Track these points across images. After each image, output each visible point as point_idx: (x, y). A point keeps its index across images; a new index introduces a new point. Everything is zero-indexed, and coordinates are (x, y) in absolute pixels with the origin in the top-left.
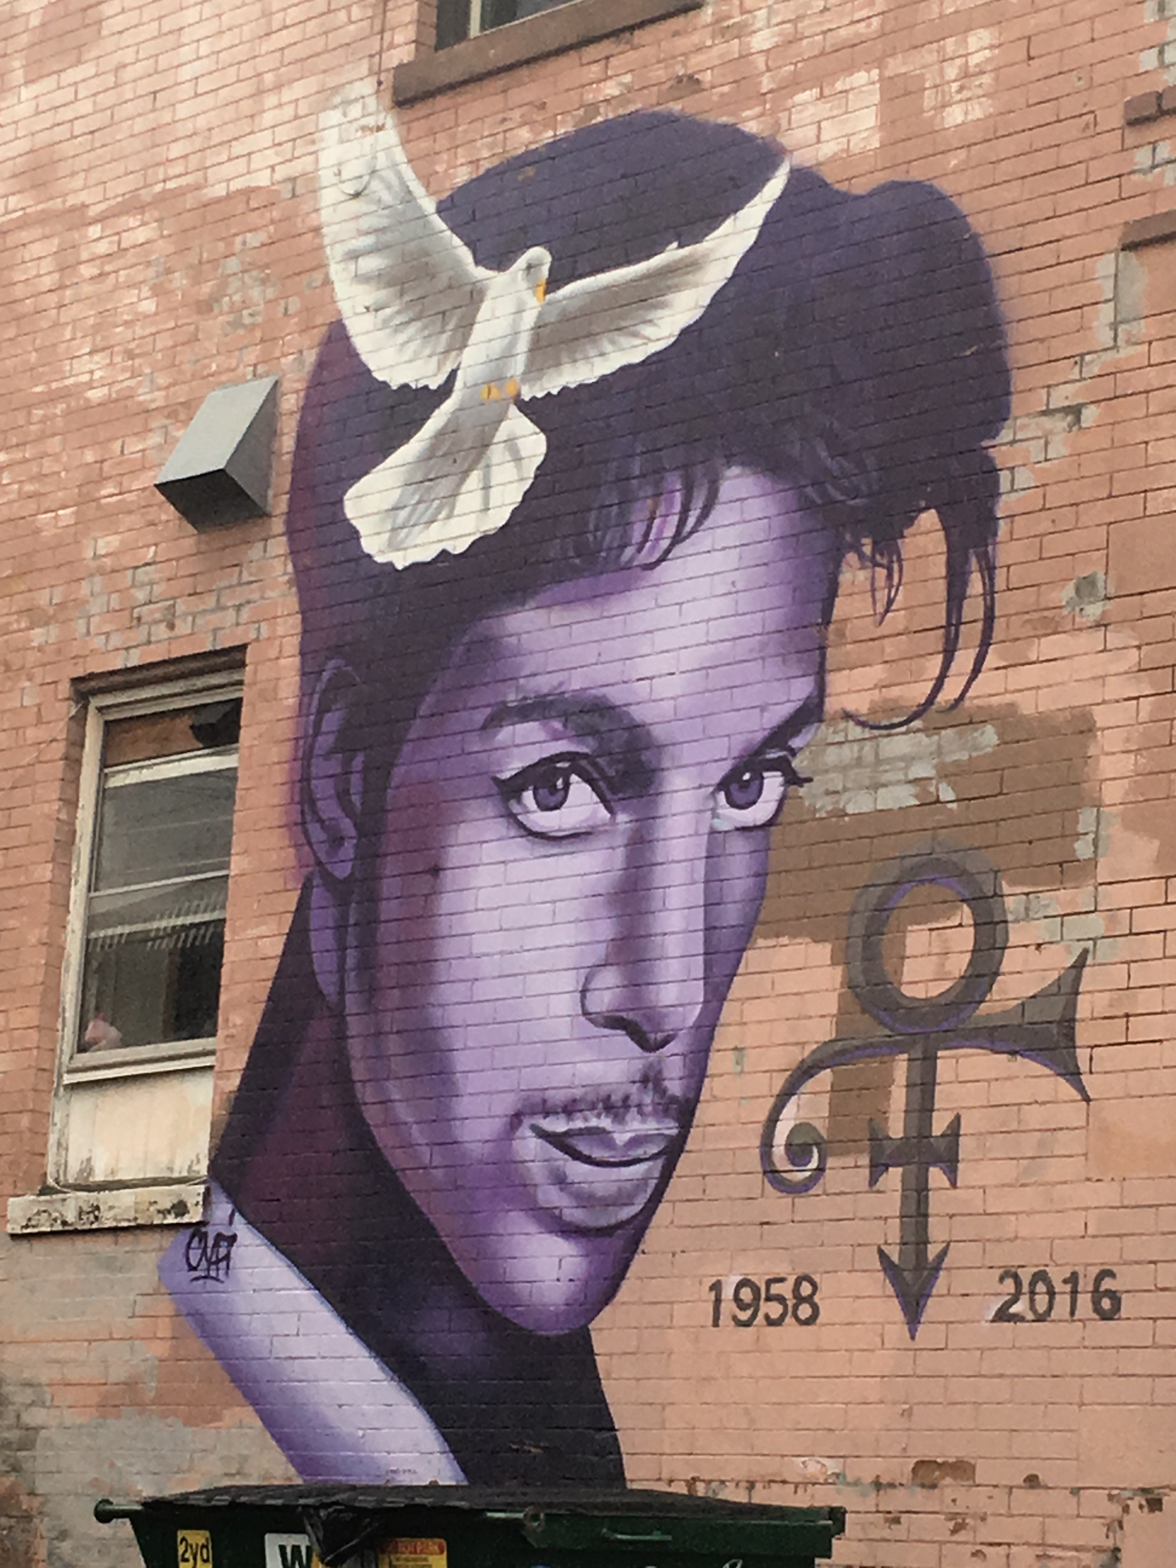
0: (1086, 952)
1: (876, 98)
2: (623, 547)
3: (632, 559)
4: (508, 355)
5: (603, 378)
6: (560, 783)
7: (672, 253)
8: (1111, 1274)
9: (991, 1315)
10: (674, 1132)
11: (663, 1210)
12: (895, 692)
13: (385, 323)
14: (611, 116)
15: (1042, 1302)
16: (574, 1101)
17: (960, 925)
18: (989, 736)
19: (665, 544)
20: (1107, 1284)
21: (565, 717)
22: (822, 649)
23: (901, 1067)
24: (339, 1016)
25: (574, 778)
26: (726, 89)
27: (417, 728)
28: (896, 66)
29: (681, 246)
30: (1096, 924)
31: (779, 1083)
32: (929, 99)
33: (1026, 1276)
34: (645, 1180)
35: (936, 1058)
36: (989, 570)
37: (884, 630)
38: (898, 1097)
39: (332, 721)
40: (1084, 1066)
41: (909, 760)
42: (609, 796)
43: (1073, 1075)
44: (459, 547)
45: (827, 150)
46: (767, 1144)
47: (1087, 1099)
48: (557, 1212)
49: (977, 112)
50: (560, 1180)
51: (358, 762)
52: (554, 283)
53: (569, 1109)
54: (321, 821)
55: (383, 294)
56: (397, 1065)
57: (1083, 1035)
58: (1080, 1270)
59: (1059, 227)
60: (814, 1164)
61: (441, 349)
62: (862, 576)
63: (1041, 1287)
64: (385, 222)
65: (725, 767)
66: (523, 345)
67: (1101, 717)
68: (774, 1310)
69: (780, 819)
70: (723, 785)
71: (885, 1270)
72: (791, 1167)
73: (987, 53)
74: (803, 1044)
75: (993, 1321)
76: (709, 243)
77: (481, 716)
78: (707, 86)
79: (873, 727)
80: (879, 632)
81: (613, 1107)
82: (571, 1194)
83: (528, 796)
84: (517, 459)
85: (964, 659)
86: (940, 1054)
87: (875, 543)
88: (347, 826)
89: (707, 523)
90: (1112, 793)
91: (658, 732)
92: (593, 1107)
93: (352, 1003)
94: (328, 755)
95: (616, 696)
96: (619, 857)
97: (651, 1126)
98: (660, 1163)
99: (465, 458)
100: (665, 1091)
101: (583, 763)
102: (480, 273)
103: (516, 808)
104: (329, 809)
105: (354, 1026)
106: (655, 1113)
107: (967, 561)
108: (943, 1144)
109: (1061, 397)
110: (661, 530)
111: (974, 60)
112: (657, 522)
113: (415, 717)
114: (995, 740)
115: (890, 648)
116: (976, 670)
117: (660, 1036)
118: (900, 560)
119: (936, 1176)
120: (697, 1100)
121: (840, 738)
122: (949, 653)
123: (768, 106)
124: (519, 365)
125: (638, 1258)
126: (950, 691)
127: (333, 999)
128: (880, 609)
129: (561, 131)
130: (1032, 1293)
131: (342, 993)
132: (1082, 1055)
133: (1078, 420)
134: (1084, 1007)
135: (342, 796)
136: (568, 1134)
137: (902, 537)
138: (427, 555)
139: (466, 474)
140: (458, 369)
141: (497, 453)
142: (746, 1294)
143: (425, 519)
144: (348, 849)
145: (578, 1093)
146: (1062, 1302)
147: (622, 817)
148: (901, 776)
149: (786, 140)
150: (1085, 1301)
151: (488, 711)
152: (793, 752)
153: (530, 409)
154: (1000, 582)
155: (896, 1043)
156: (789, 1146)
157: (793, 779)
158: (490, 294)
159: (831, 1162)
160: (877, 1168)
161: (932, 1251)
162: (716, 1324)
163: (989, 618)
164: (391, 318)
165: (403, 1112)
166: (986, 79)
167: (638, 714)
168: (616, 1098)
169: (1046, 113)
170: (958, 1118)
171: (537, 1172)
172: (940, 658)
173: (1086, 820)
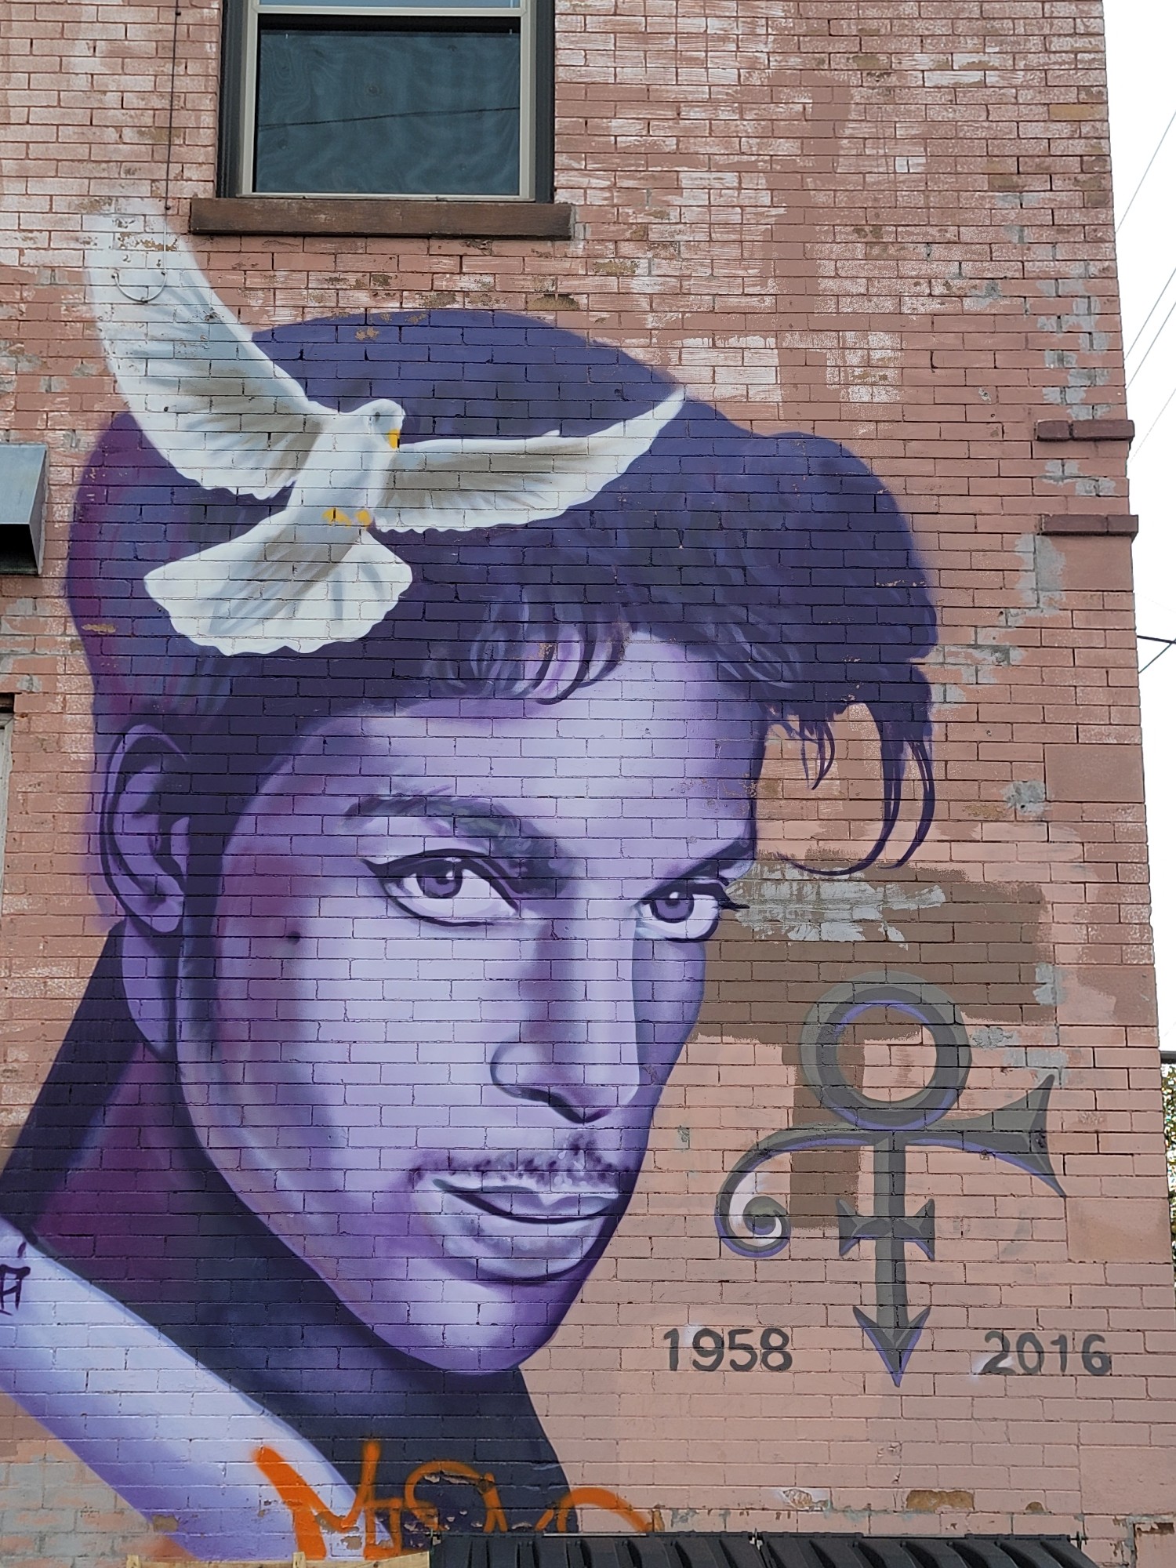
0: (1051, 1079)
1: (776, 362)
2: (513, 680)
3: (525, 692)
4: (356, 487)
5: (477, 531)
6: (450, 875)
7: (551, 439)
8: (1101, 1339)
9: (980, 1368)
10: (614, 1196)
11: (602, 1266)
12: (833, 846)
13: (190, 429)
14: (468, 306)
15: (1031, 1360)
16: (488, 1162)
17: (921, 1044)
18: (938, 895)
19: (564, 686)
20: (1095, 1346)
21: (454, 818)
22: (752, 801)
23: (867, 1157)
24: (170, 1061)
25: (467, 873)
26: (605, 315)
27: (258, 804)
28: (792, 340)
29: (561, 435)
30: (1059, 1057)
31: (733, 1161)
32: (830, 374)
33: (1012, 1338)
34: (580, 1238)
35: (904, 1152)
36: (925, 761)
37: (818, 793)
38: (866, 1182)
39: (144, 783)
40: (1057, 1168)
41: (854, 904)
42: (512, 894)
43: (1049, 1175)
44: (308, 647)
45: (723, 392)
46: (723, 1214)
47: (1064, 1196)
48: (474, 1261)
49: (882, 396)
50: (477, 1234)
51: (181, 825)
52: (408, 435)
53: (482, 1168)
54: (131, 875)
55: (187, 401)
56: (255, 1115)
57: (1053, 1144)
58: (1069, 1335)
59: (973, 505)
60: (777, 1231)
61: (268, 464)
62: (793, 747)
63: (1029, 1346)
64: (183, 336)
65: (651, 885)
66: (376, 481)
67: (1049, 892)
68: (743, 1358)
69: (714, 936)
70: (648, 899)
71: (863, 1327)
72: (751, 1234)
73: (890, 353)
74: (757, 1130)
75: (983, 1373)
76: (596, 440)
77: (346, 804)
78: (584, 307)
79: (812, 871)
80: (813, 794)
81: (536, 1170)
82: (488, 1246)
83: (411, 883)
84: (376, 582)
85: (905, 829)
86: (908, 1148)
87: (803, 722)
88: (170, 884)
89: (612, 675)
90: (1064, 954)
91: (568, 846)
92: (512, 1168)
93: (186, 1051)
94: (138, 814)
95: (515, 807)
96: (530, 949)
97: (585, 1189)
98: (598, 1222)
99: (306, 570)
100: (599, 1160)
101: (479, 861)
102: (315, 407)
103: (395, 891)
104: (144, 865)
105: (189, 1073)
106: (589, 1179)
107: (901, 750)
108: (917, 1225)
109: (986, 637)
110: (559, 672)
111: (876, 355)
112: (553, 666)
113: (257, 793)
114: (943, 899)
115: (825, 809)
116: (919, 839)
117: (589, 1111)
118: (831, 740)
119: (912, 1249)
120: (638, 1170)
121: (777, 875)
122: (890, 821)
123: (654, 340)
124: (372, 496)
125: (575, 1306)
126: (893, 852)
127: (160, 1046)
128: (813, 775)
129: (408, 305)
130: (1020, 1351)
131: (172, 1039)
132: (1056, 1162)
133: (1007, 658)
134: (1052, 1123)
135: (162, 855)
136: (482, 1190)
137: (831, 720)
138: (266, 647)
139: (310, 582)
140: (291, 487)
141: (347, 571)
142: (707, 1343)
143: (260, 613)
144: (174, 906)
145: (494, 1155)
146: (1052, 1361)
147: (527, 914)
148: (846, 915)
149: (678, 374)
150: (1075, 1361)
151: (355, 800)
152: (725, 881)
153: (391, 540)
154: (937, 771)
155: (862, 1137)
156: (747, 1215)
157: (725, 903)
158: (327, 429)
159: (795, 1232)
160: (846, 1240)
161: (913, 1313)
162: (674, 1367)
163: (929, 799)
164: (200, 423)
165: (263, 1158)
166: (890, 373)
167: (543, 826)
168: (541, 1161)
169: (956, 413)
170: (932, 1202)
171: (445, 1224)
172: (881, 825)
173: (1042, 972)
